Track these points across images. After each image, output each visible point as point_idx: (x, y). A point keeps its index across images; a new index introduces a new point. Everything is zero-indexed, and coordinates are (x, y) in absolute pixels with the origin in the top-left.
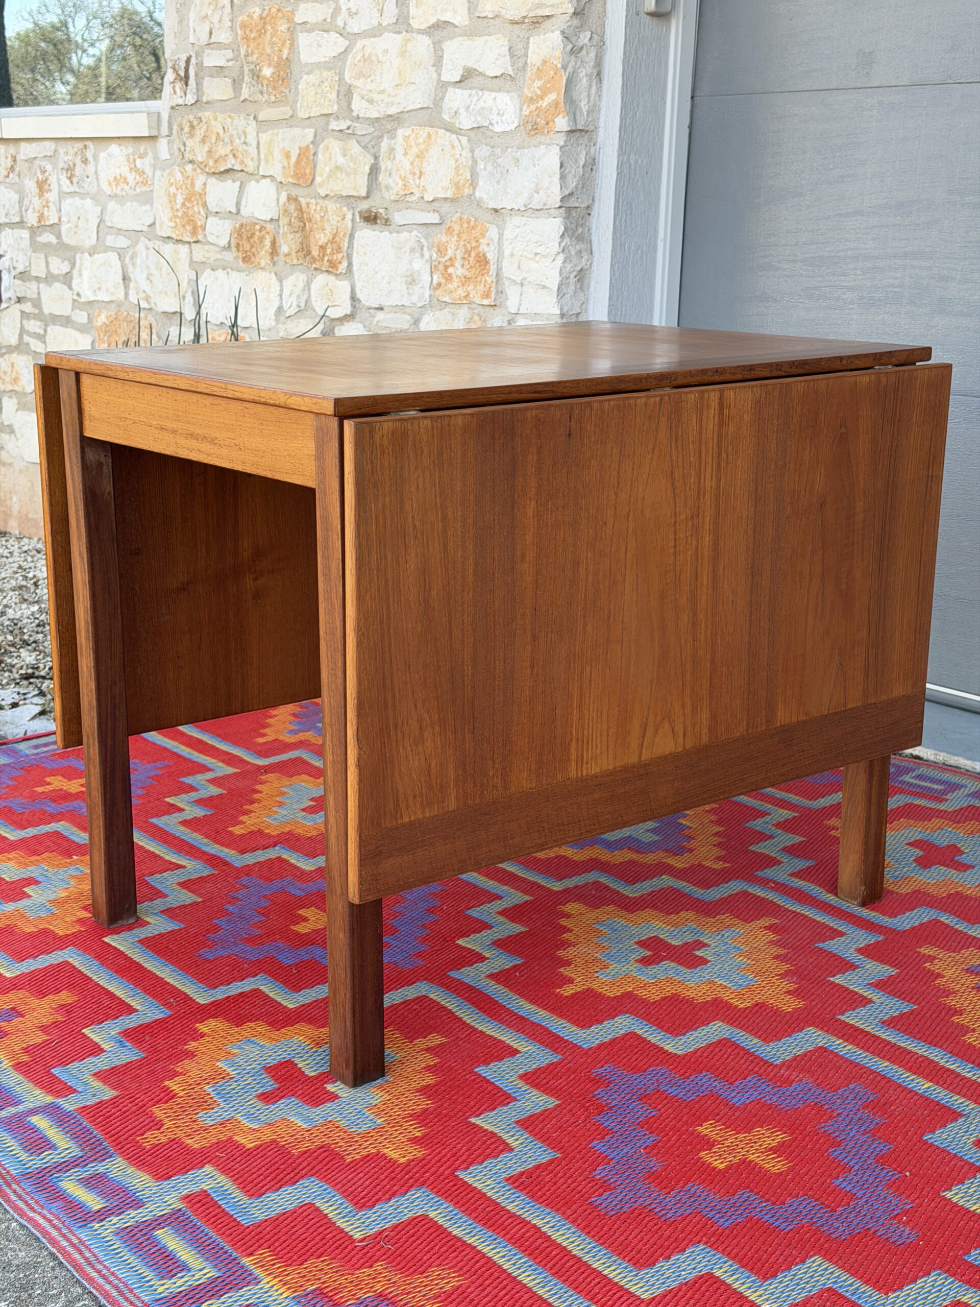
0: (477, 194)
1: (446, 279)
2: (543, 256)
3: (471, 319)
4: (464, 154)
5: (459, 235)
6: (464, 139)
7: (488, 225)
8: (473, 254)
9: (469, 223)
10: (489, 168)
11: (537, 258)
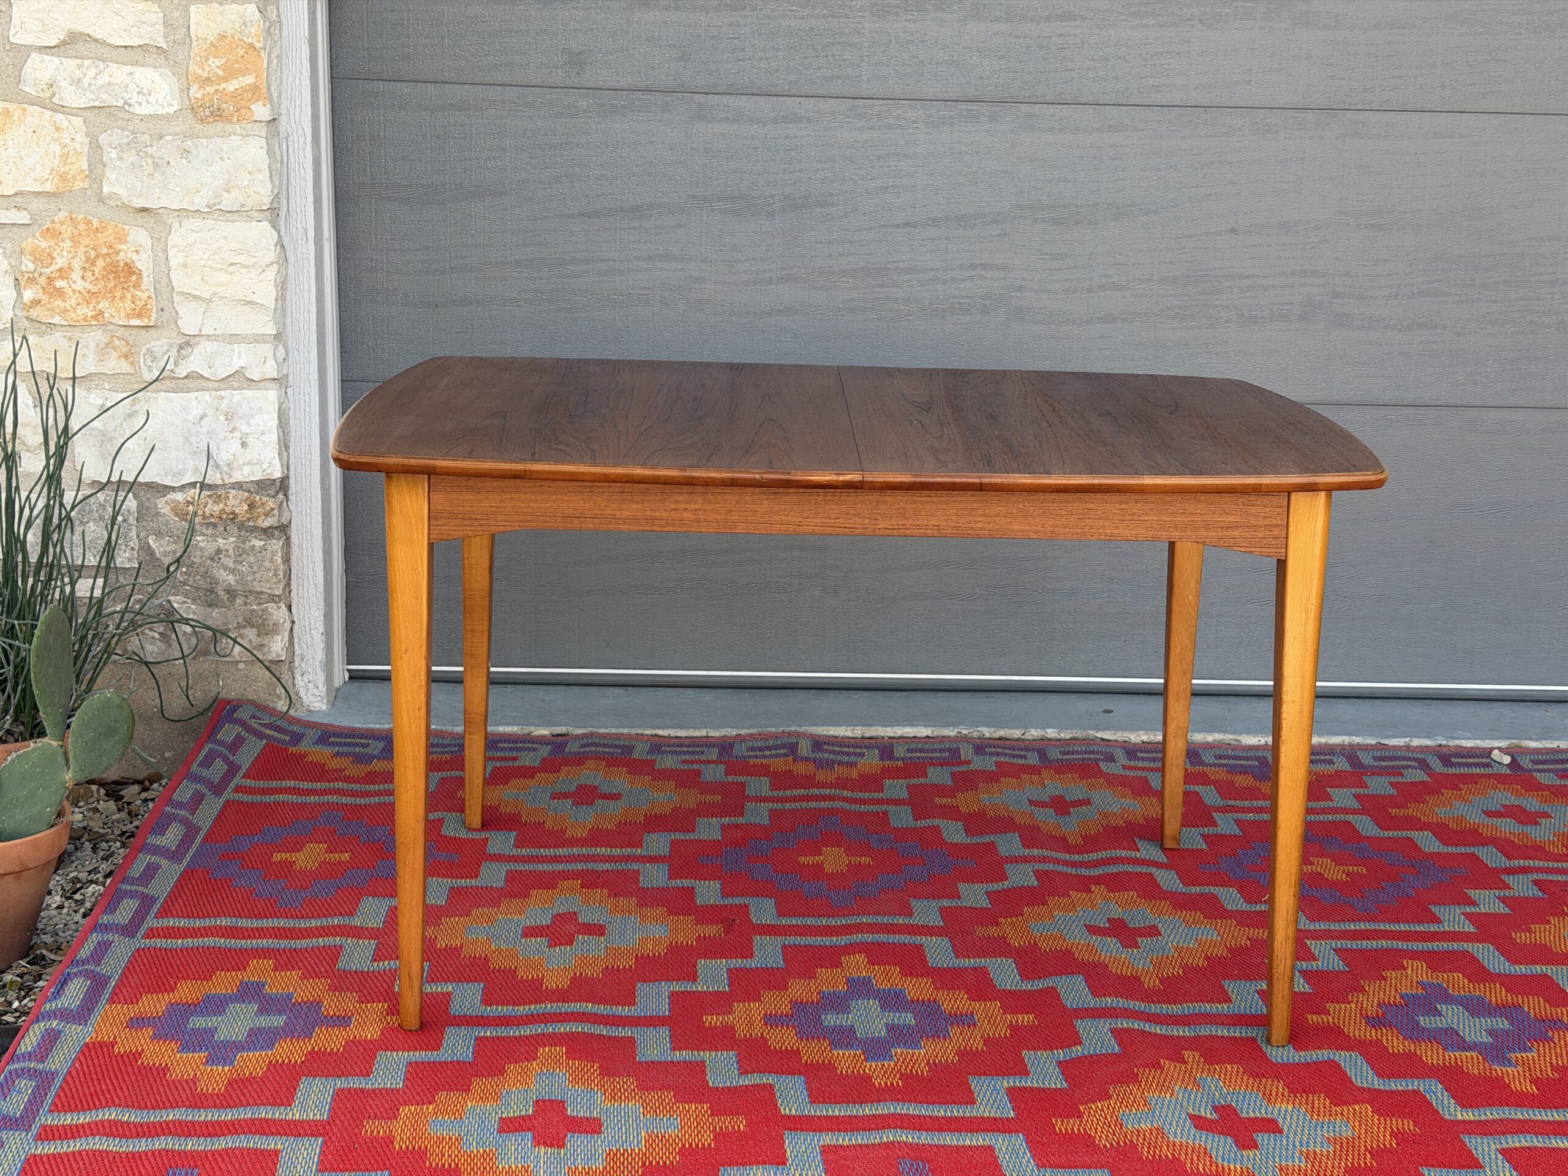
0: (106, 190)
1: (50, 295)
2: (243, 266)
3: (109, 343)
4: (78, 138)
5: (72, 239)
6: (78, 121)
7: (127, 228)
8: (100, 263)
9: (89, 222)
10: (131, 157)
11: (231, 269)
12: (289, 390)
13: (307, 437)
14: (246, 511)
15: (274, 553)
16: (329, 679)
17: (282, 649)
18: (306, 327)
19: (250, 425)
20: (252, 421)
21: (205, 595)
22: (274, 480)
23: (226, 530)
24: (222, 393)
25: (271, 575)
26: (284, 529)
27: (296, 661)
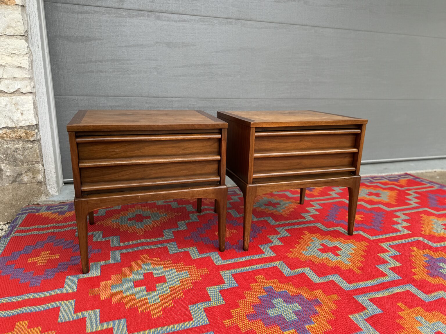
12: (37, 98)
13: (44, 112)
14: (25, 136)
15: (36, 148)
16: (58, 186)
17: (42, 178)
18: (41, 77)
19: (23, 108)
20: (24, 106)
21: (13, 163)
22: (34, 125)
23: (18, 142)
24: (13, 97)
25: (35, 155)
26: (39, 141)
27: (47, 181)
